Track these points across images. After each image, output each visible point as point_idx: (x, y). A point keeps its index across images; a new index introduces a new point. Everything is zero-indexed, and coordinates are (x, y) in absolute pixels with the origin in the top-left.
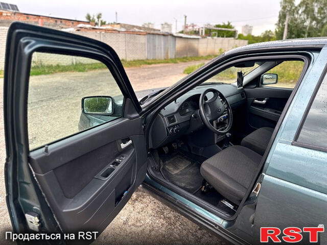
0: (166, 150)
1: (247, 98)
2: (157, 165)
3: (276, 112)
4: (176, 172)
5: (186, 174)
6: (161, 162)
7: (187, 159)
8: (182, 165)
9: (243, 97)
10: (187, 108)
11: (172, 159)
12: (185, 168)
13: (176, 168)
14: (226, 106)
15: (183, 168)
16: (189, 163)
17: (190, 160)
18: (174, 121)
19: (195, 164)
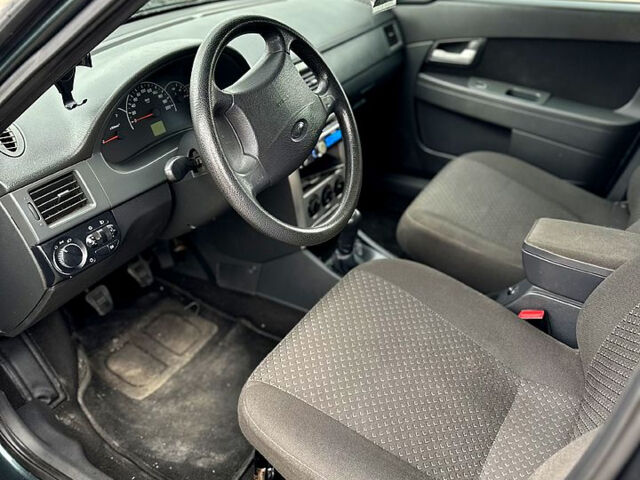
0: (100, 300)
1: (405, 43)
2: (60, 382)
3: (509, 93)
4: (155, 384)
5: (196, 387)
6: (83, 361)
7: (202, 314)
8: (182, 346)
9: (392, 41)
10: (154, 119)
11: (139, 326)
12: (193, 360)
13: (156, 363)
14: (328, 98)
15: (188, 357)
16: (209, 329)
17: (213, 319)
18: (77, 200)
19: (233, 331)
